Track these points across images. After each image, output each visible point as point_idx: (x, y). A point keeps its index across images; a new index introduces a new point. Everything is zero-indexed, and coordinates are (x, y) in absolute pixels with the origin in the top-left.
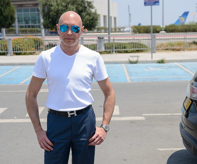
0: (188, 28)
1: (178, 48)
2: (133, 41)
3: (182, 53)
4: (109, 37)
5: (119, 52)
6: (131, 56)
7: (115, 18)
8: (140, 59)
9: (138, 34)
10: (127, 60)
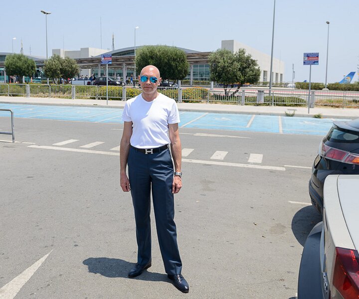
0: (351, 87)
1: (337, 105)
2: (292, 96)
3: (340, 109)
4: (270, 91)
5: (277, 105)
6: (288, 110)
7: (281, 75)
8: (296, 113)
9: (301, 90)
10: (284, 112)
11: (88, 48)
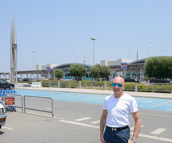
11: (121, 59)
